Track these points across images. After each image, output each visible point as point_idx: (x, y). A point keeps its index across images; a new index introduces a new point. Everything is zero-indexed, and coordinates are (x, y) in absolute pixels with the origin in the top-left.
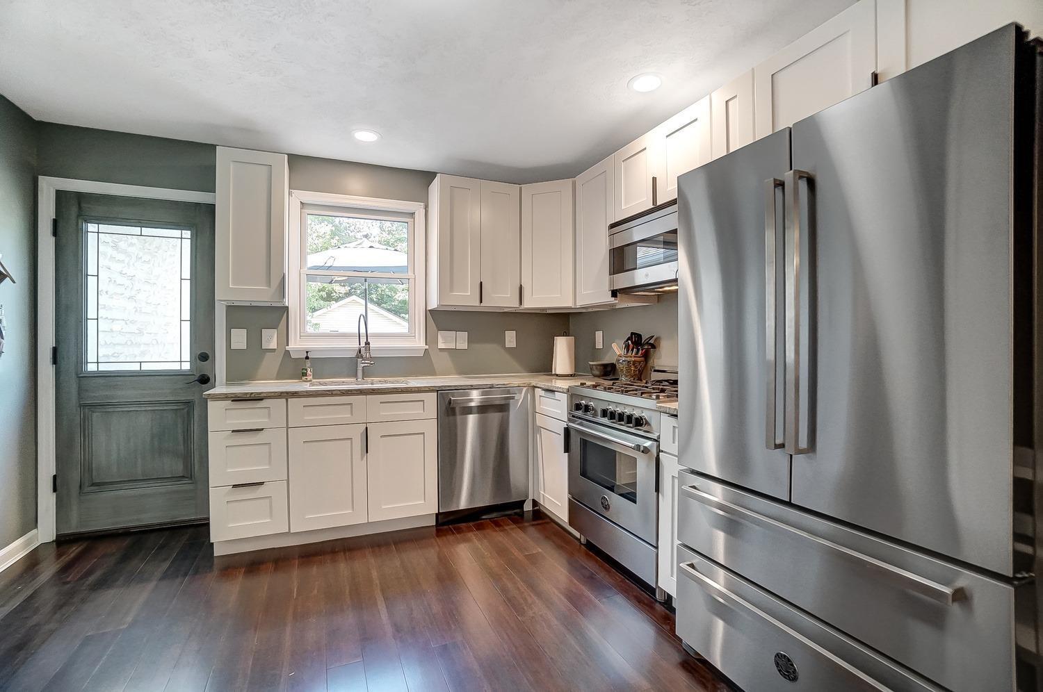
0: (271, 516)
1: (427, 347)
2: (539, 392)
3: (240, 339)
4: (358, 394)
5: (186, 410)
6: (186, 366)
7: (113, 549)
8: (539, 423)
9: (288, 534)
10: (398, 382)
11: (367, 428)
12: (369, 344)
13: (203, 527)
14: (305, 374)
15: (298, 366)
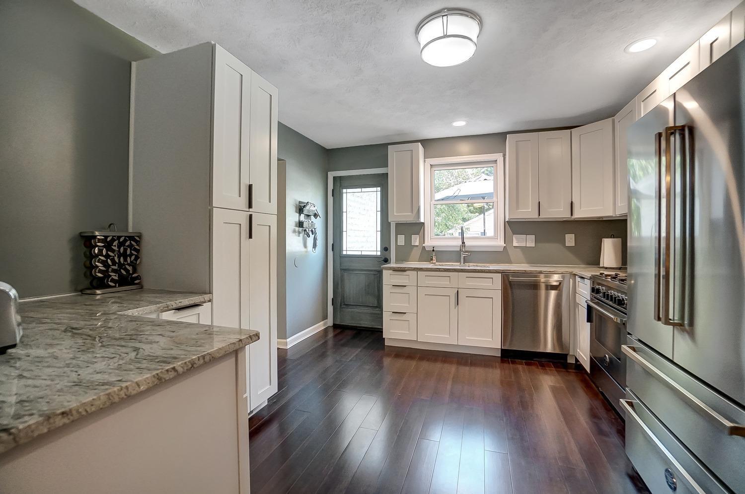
0: (409, 330)
1: (505, 245)
2: (578, 279)
3: (401, 240)
4: (453, 272)
5: (378, 275)
6: (379, 253)
7: (349, 333)
8: (577, 301)
9: (416, 341)
10: (485, 267)
11: (458, 291)
12: (464, 243)
13: (380, 331)
14: (432, 260)
15: (429, 254)
